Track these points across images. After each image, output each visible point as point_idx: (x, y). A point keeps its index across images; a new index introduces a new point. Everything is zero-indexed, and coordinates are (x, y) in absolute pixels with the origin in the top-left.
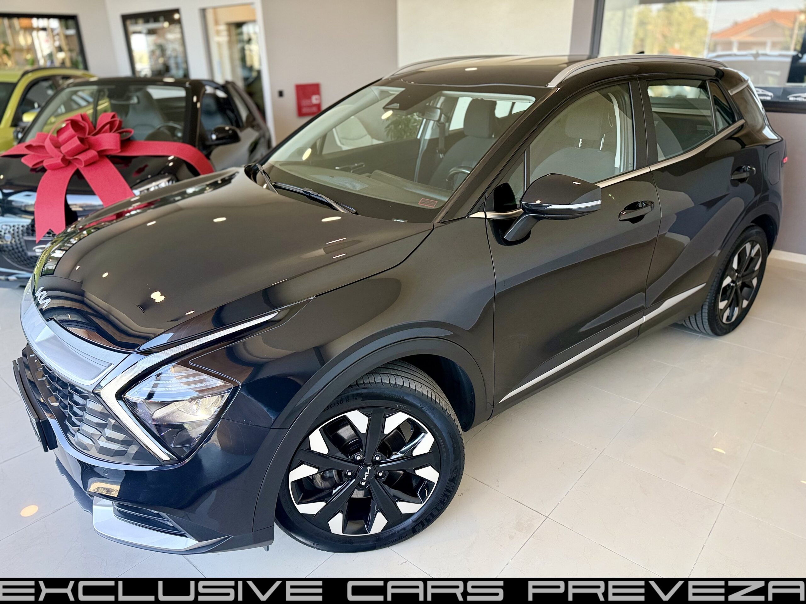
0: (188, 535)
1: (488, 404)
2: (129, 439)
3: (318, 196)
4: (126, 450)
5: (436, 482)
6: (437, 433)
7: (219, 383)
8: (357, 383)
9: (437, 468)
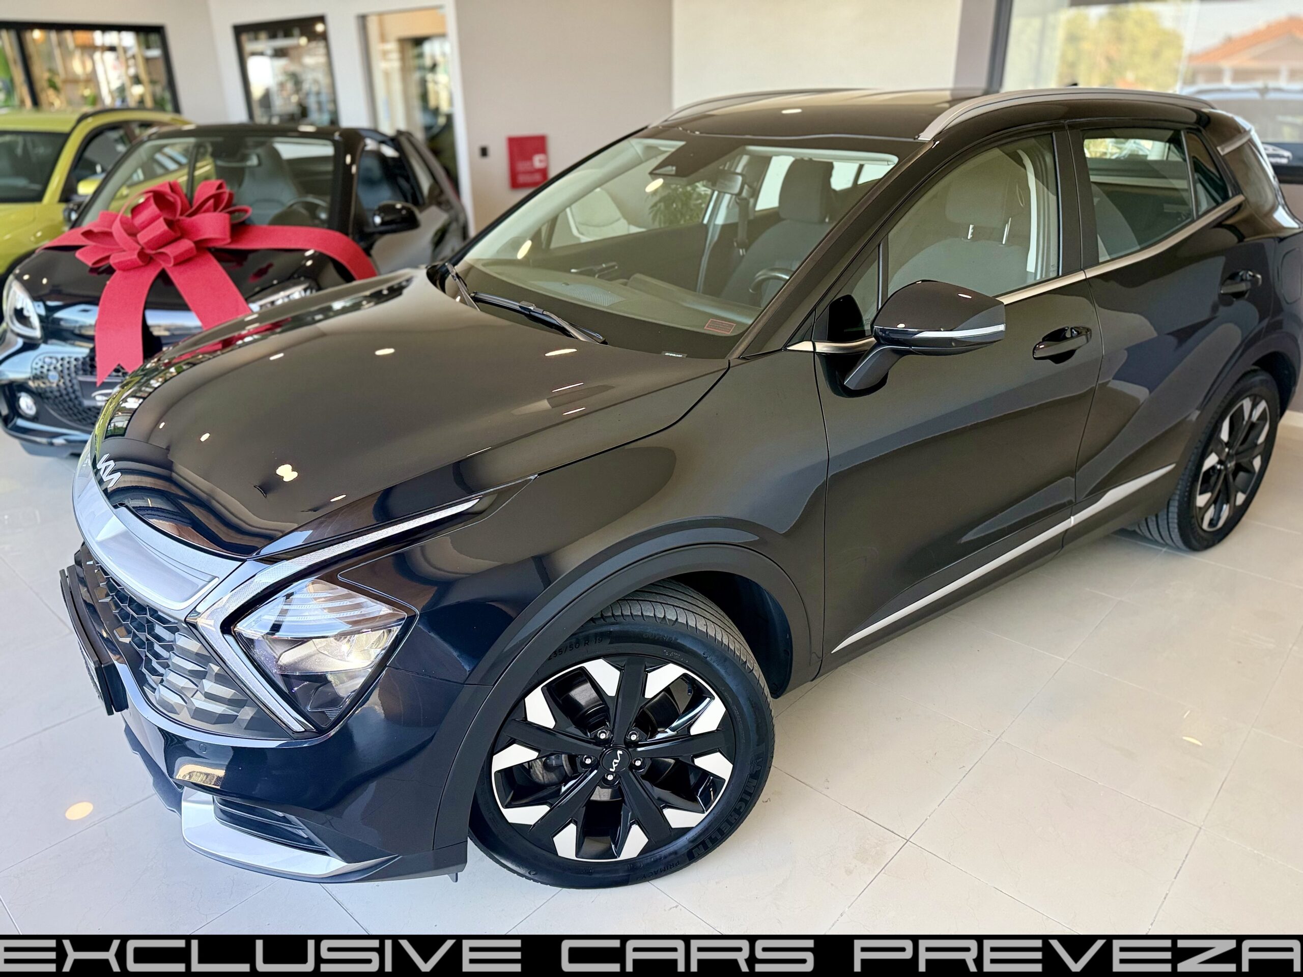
0: (330, 852)
1: (814, 655)
2: (240, 697)
3: (543, 314)
4: (236, 714)
5: (727, 778)
6: (730, 700)
7: (384, 610)
8: (602, 615)
9: (730, 758)
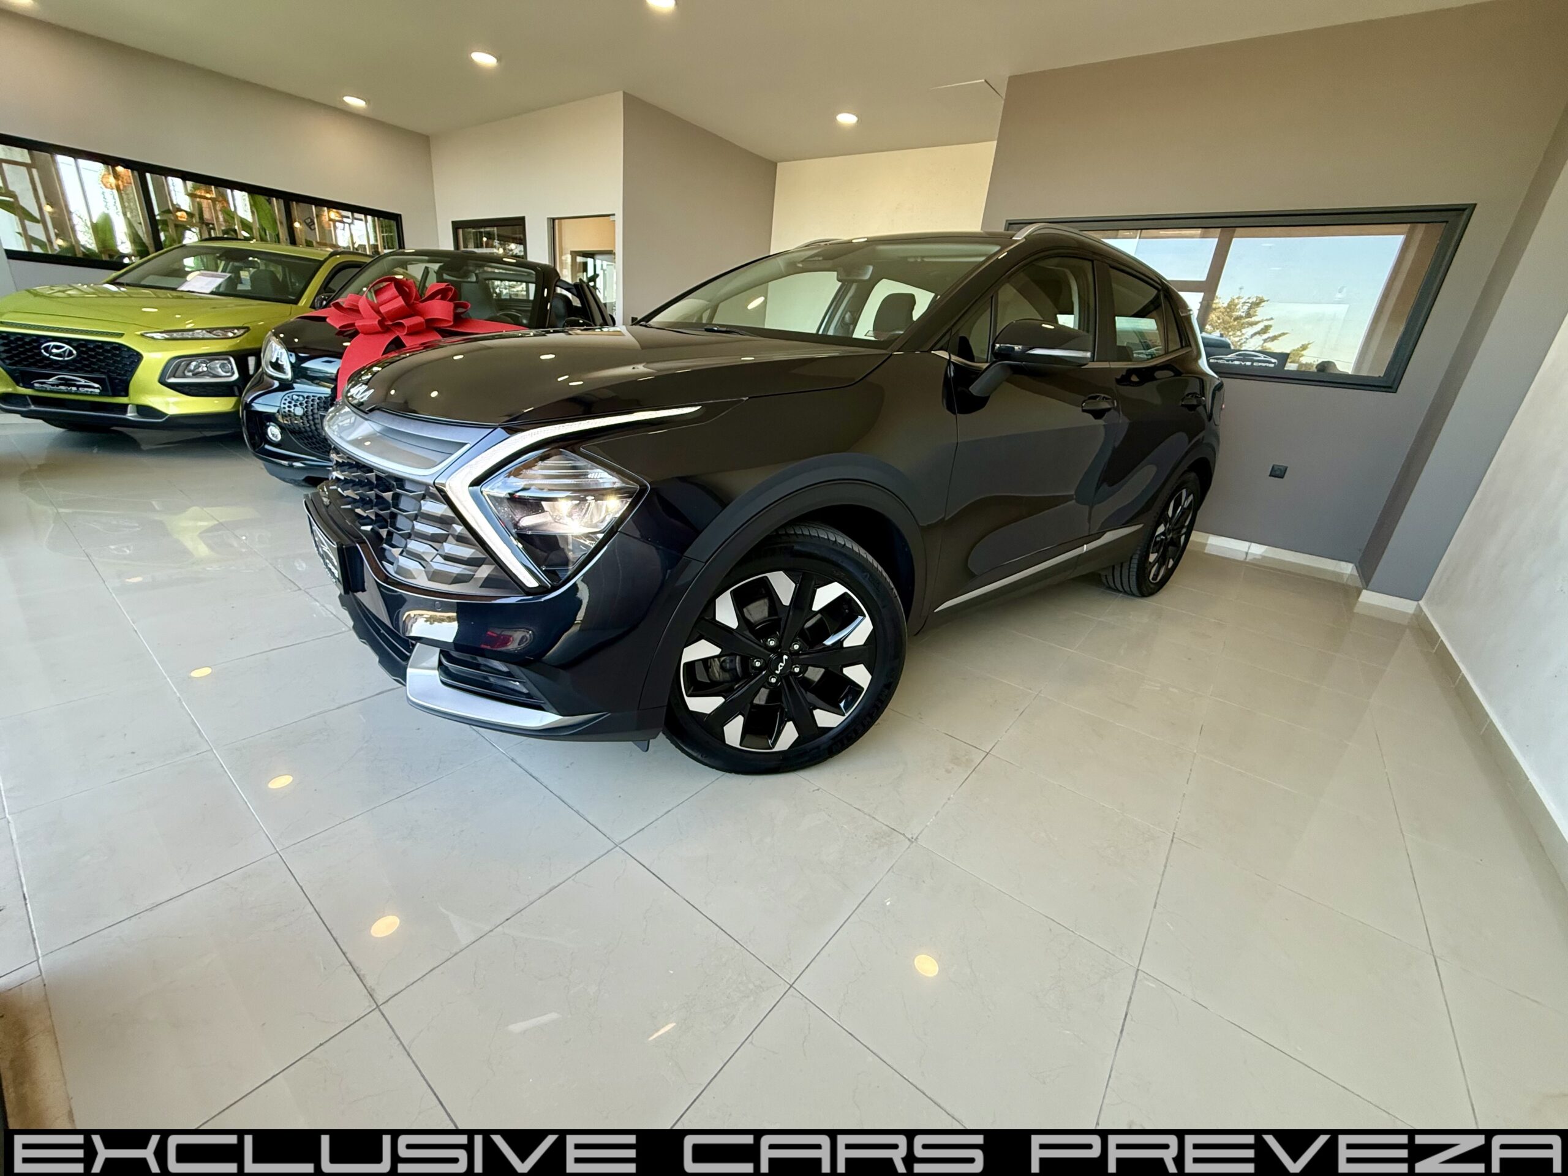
0: (547, 705)
2: (480, 555)
4: (472, 573)
5: (865, 687)
6: (877, 619)
7: (618, 482)
8: (778, 533)
9: (870, 670)
